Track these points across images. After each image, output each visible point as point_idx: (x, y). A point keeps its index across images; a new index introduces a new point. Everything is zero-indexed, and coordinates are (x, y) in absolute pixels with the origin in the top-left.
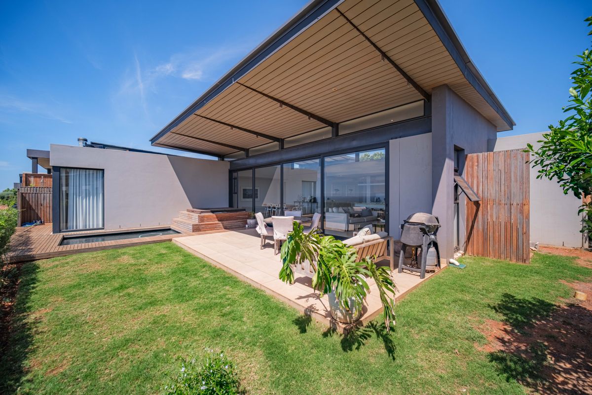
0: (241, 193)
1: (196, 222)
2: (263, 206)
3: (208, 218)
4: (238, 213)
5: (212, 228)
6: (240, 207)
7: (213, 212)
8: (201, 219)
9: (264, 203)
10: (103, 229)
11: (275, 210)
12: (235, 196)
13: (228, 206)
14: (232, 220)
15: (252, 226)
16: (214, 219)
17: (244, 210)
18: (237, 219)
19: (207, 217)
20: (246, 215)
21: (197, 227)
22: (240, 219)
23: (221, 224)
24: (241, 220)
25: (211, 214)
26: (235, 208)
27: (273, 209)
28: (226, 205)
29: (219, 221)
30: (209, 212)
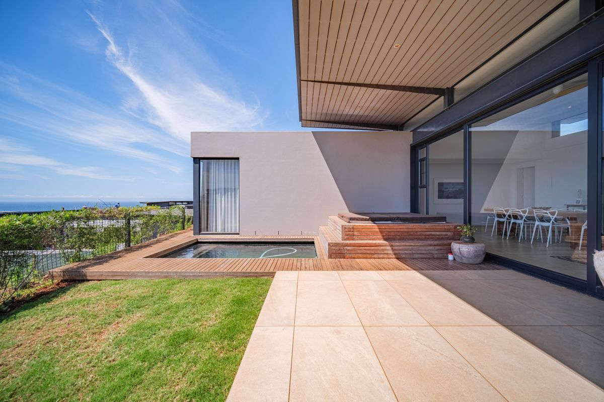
0: (434, 190)
1: (338, 238)
2: (482, 211)
3: (363, 233)
4: (428, 225)
5: (369, 253)
6: (433, 213)
7: (374, 220)
8: (348, 233)
9: (485, 206)
10: (238, 234)
11: (518, 221)
12: (422, 192)
13: (409, 211)
14: (413, 239)
15: (465, 261)
16: (374, 233)
17: (443, 219)
18: (426, 239)
19: (360, 229)
20: (448, 230)
21: (337, 248)
22: (433, 239)
23: (389, 248)
24: (436, 242)
25: (369, 224)
26: (423, 214)
27: (513, 221)
28: (404, 208)
29: (385, 239)
30: (366, 220)
